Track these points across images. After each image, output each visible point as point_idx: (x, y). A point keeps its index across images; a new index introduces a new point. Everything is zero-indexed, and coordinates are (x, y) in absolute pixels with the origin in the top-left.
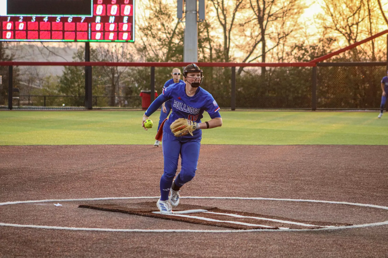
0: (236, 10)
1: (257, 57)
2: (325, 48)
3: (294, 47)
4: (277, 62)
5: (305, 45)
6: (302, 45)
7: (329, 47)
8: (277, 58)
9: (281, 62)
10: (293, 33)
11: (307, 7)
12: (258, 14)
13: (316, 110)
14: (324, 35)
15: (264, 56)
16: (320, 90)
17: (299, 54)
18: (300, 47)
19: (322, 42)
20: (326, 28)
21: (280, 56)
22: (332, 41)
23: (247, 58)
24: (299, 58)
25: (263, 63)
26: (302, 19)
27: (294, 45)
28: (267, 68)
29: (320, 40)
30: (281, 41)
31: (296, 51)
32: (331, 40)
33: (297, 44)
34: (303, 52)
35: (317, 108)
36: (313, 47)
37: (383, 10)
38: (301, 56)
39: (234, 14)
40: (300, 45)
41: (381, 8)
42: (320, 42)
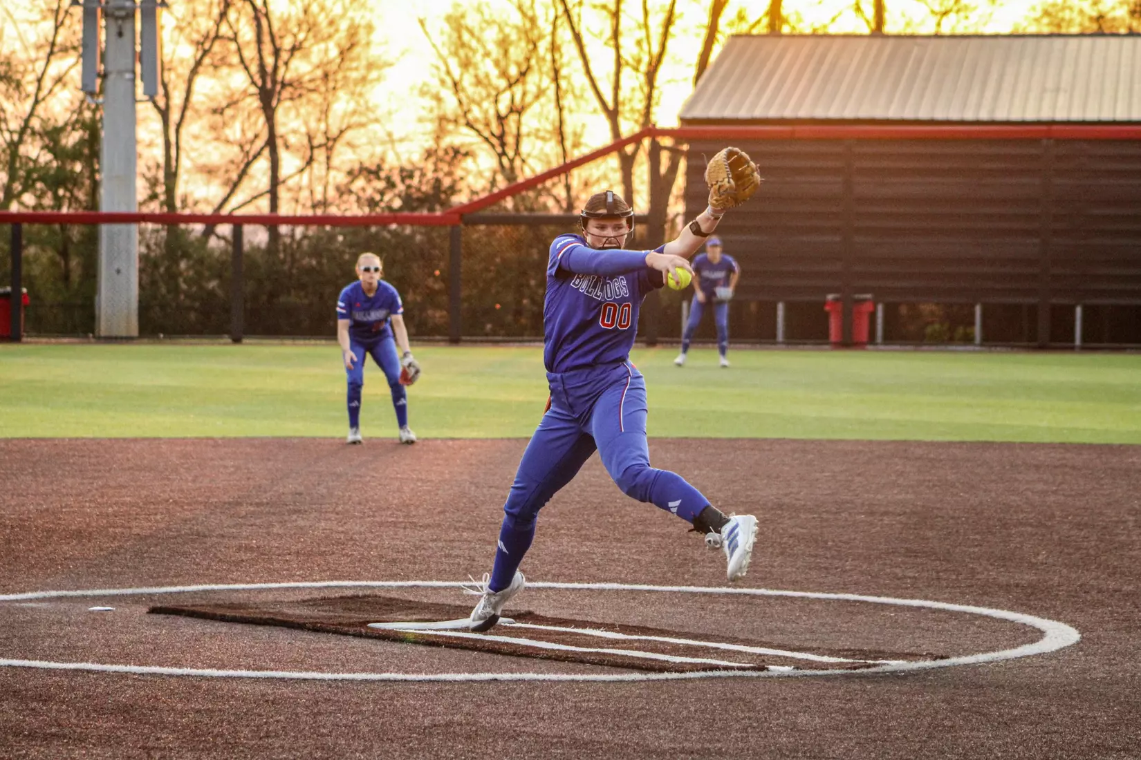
0: (194, 71)
1: (255, 198)
2: (440, 175)
3: (356, 172)
4: (310, 213)
5: (386, 167)
6: (379, 168)
7: (450, 174)
8: (309, 204)
9: (319, 212)
10: (348, 135)
11: (390, 65)
12: (260, 83)
13: (461, 344)
14: (438, 139)
15: (273, 193)
16: (428, 287)
17: (369, 192)
18: (373, 173)
19: (432, 160)
20: (442, 119)
21: (319, 196)
22: (459, 157)
23: (225, 200)
24: (372, 203)
25: (274, 214)
26: (376, 95)
27: (357, 166)
28: (284, 229)
29: (429, 154)
31: (360, 183)
32: (457, 153)
33: (367, 164)
34: (381, 185)
36: (406, 174)
37: (594, 73)
38: (377, 197)
39: (190, 82)
40: (374, 168)
41: (588, 72)
42: (426, 159)
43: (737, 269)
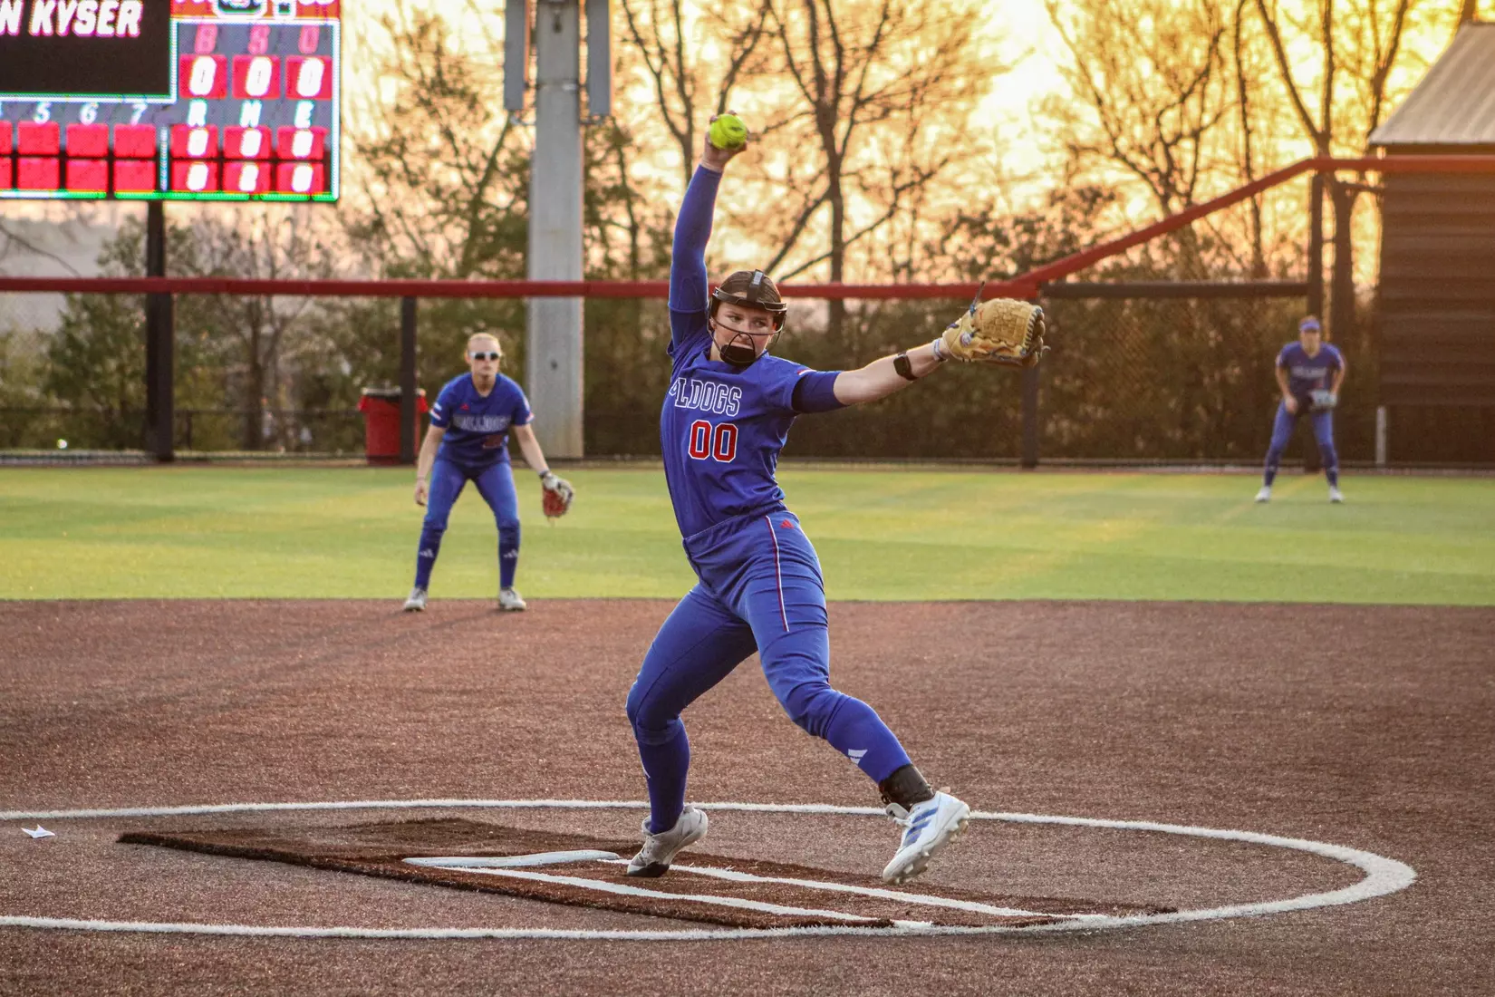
0: (730, 79)
1: (811, 263)
2: (1073, 228)
3: (954, 222)
4: (888, 281)
5: (994, 215)
6: (985, 217)
7: (1087, 225)
8: (888, 266)
9: (903, 279)
10: (950, 170)
11: (1004, 69)
12: (814, 96)
13: (1039, 468)
14: (1069, 176)
15: (837, 256)
16: (1053, 387)
17: (974, 251)
18: (977, 225)
19: (1059, 206)
20: (1076, 150)
21: (901, 258)
22: (1099, 200)
23: (774, 264)
24: (974, 268)
25: (836, 284)
26: (983, 115)
27: (954, 215)
28: (851, 304)
29: (1055, 198)
30: (905, 202)
31: (959, 238)
32: (1094, 198)
33: (967, 212)
34: (989, 241)
35: (1042, 460)
36: (1028, 225)
37: (1296, 80)
38: (981, 260)
39: (724, 95)
40: (977, 217)
41: (1286, 76)
42: (1052, 204)
43: (1342, 365)
